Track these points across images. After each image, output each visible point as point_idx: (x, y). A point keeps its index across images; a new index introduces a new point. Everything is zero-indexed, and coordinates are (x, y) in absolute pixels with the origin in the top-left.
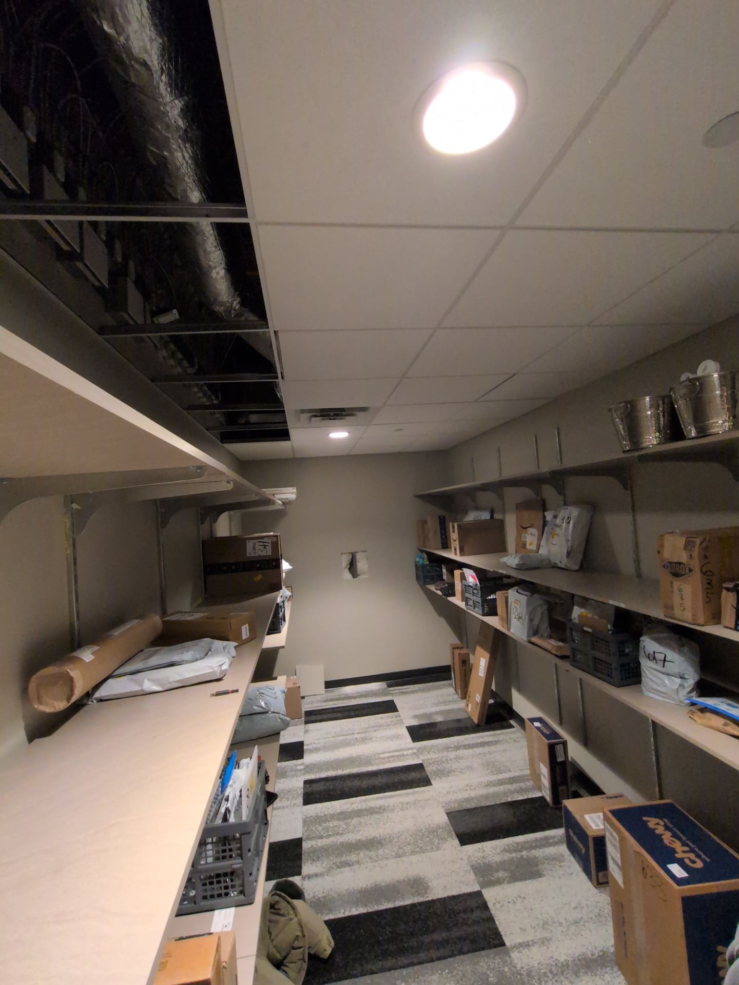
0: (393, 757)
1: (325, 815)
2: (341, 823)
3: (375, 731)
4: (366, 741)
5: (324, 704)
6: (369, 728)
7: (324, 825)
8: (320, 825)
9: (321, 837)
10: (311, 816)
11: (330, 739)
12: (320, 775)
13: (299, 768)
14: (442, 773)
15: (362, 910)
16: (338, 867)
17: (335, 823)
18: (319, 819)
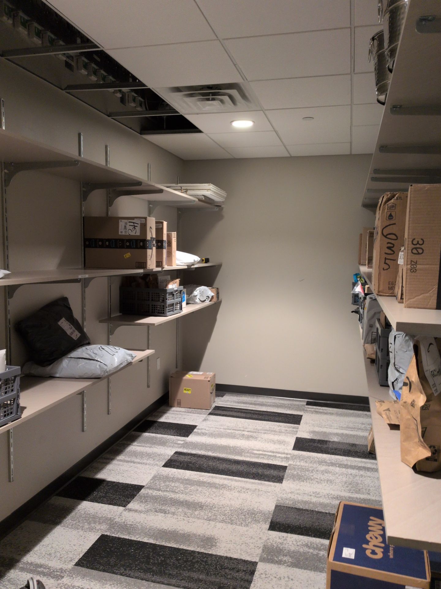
0: (265, 455)
1: (174, 477)
2: (182, 486)
3: (265, 433)
4: (250, 439)
5: (237, 404)
6: (261, 430)
7: (167, 483)
8: (164, 482)
9: (159, 490)
10: (162, 475)
11: (221, 430)
12: (192, 451)
13: (179, 442)
14: (299, 478)
15: (152, 541)
16: (156, 511)
17: (177, 484)
18: (167, 478)
